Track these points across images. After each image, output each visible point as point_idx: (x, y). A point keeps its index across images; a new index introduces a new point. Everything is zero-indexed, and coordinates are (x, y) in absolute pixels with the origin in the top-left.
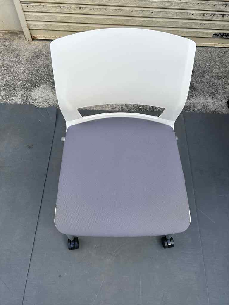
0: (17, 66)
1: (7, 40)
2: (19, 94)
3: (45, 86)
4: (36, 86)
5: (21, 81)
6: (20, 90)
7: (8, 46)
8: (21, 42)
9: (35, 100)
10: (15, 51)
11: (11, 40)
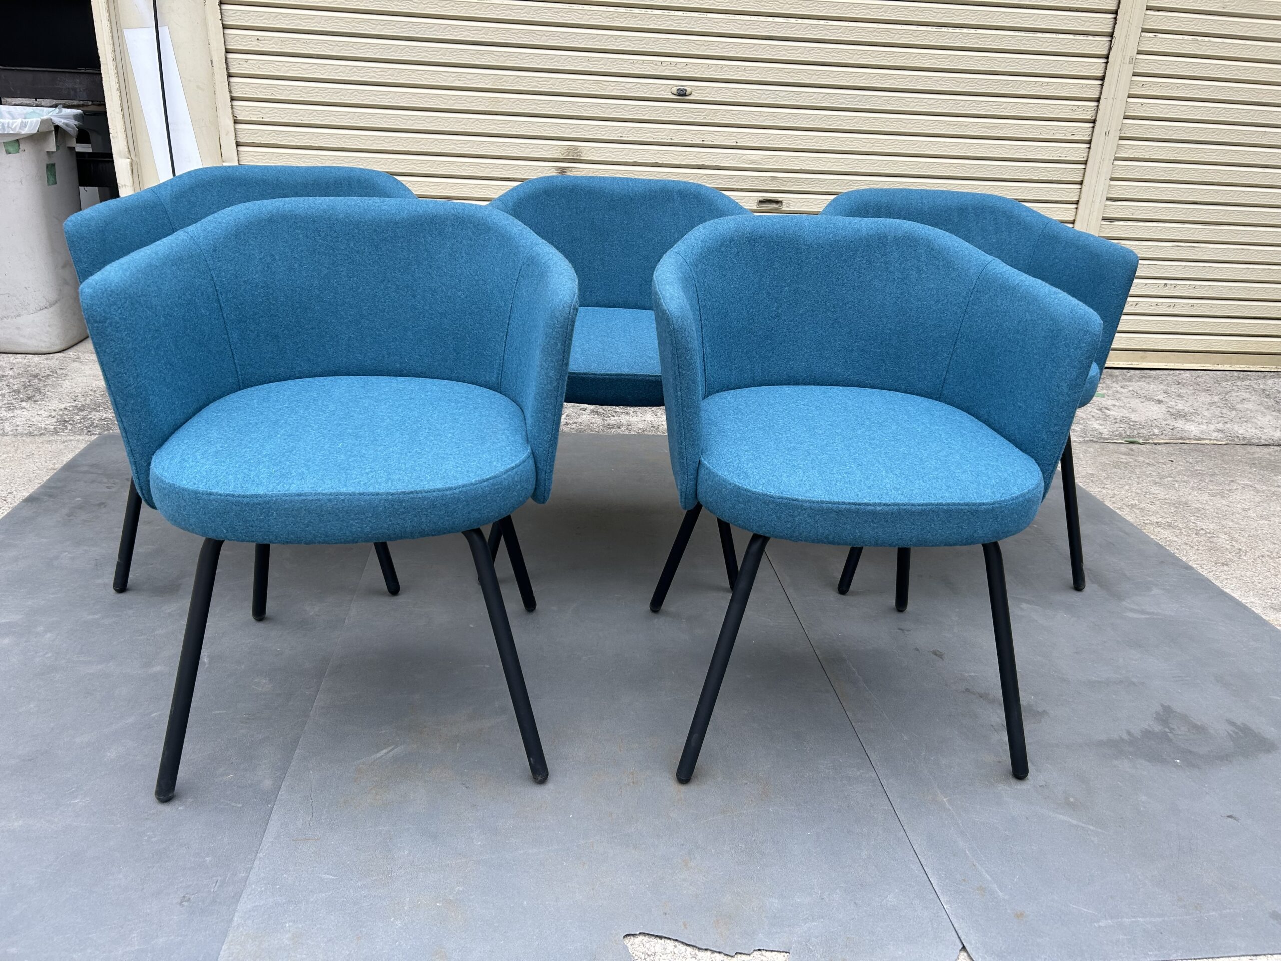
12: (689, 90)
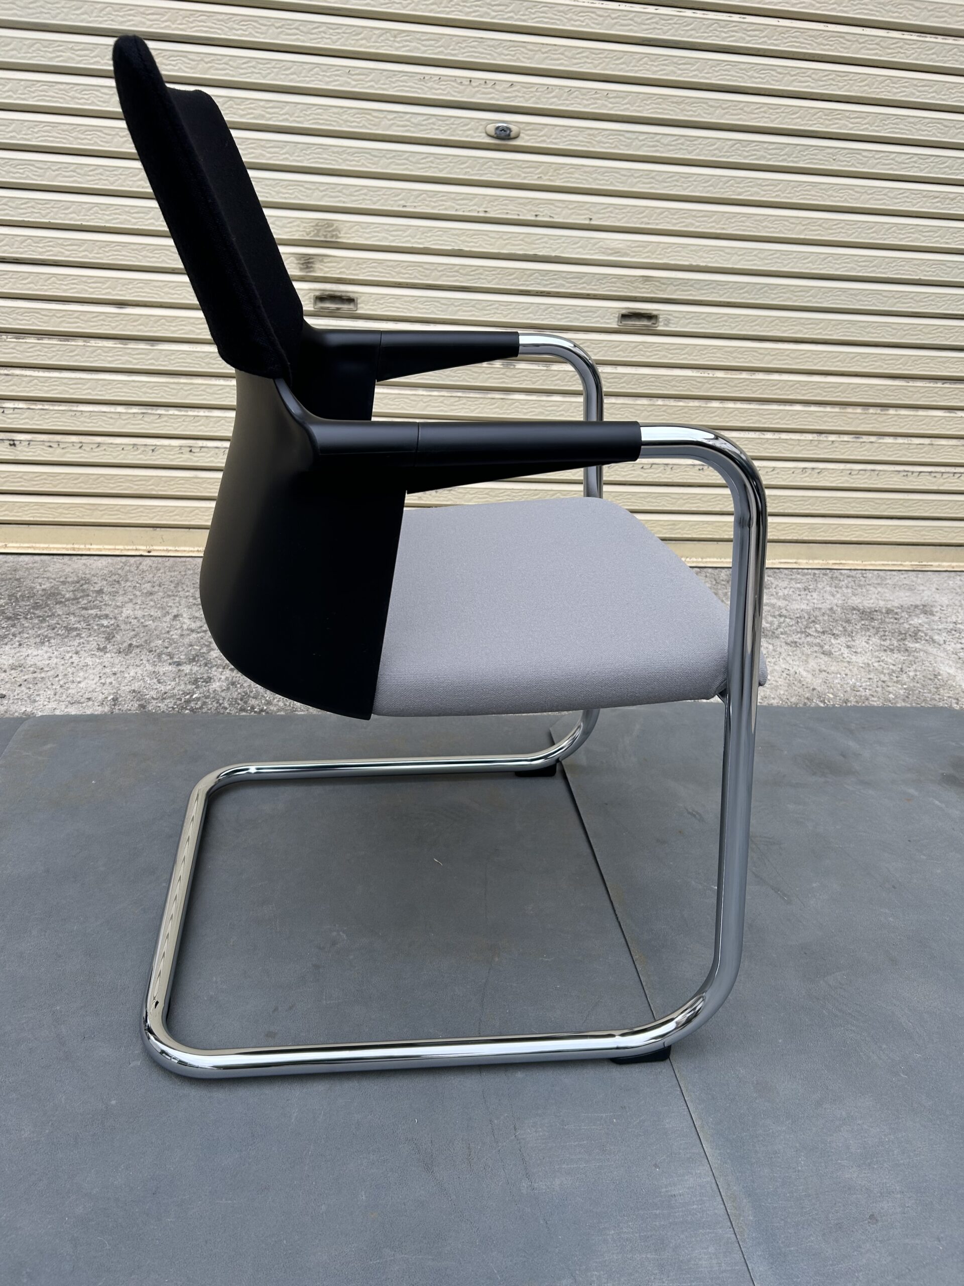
12: (514, 129)
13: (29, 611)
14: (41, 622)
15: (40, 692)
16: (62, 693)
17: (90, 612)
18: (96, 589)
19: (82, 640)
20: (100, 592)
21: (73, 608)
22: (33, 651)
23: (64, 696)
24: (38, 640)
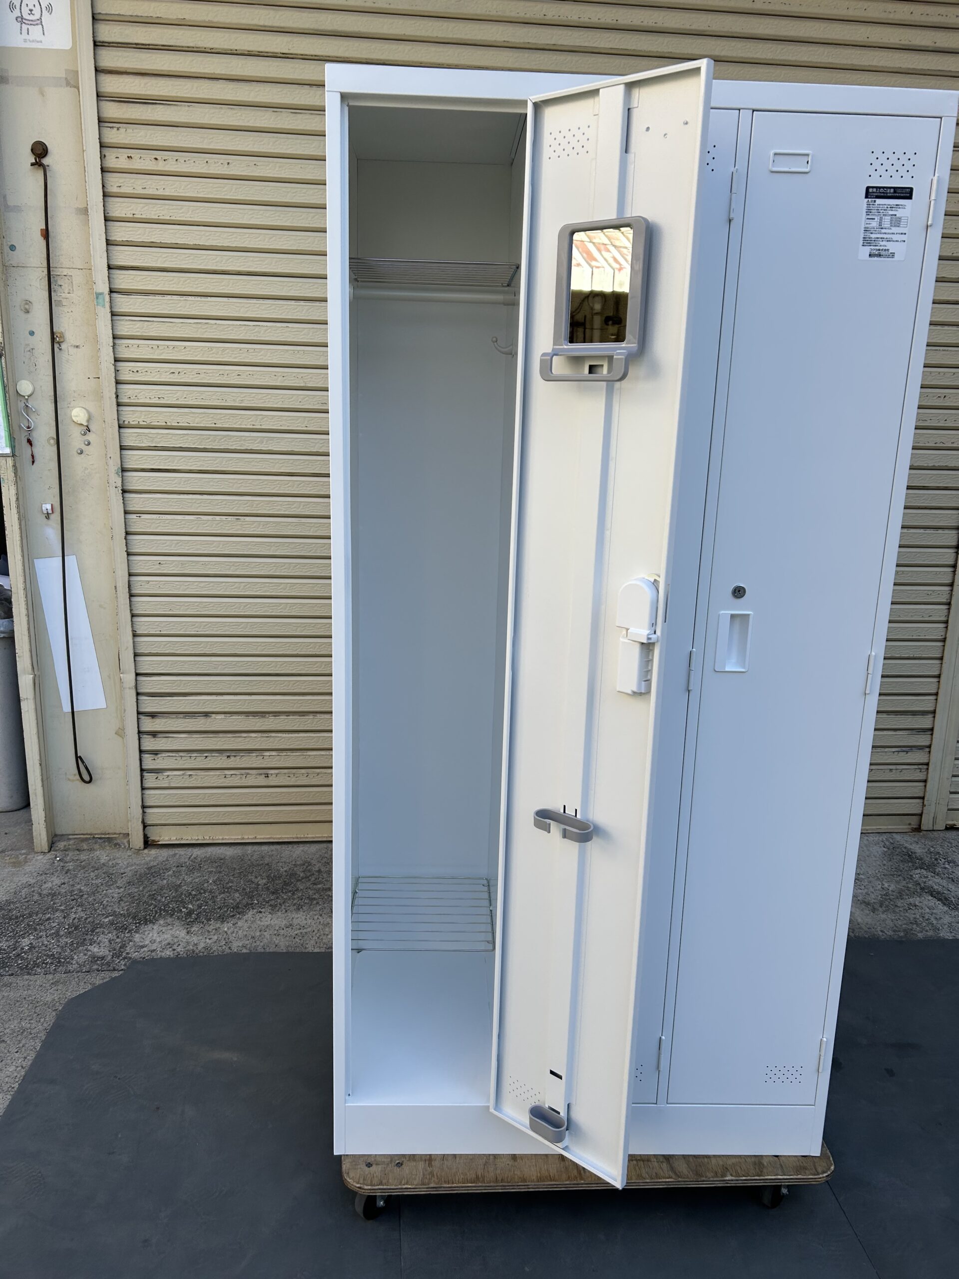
0: (105, 892)
1: (85, 853)
2: (104, 939)
3: (169, 920)
4: (146, 922)
5: (111, 916)
6: (106, 932)
7: (84, 861)
8: (118, 854)
9: (142, 947)
10: (102, 867)
11: (94, 850)
13: (283, 887)
14: (293, 894)
15: (308, 942)
16: (320, 942)
17: (319, 886)
18: (317, 869)
19: (320, 907)
20: (319, 871)
21: (308, 884)
22: (295, 915)
23: (322, 945)
24: (295, 907)
